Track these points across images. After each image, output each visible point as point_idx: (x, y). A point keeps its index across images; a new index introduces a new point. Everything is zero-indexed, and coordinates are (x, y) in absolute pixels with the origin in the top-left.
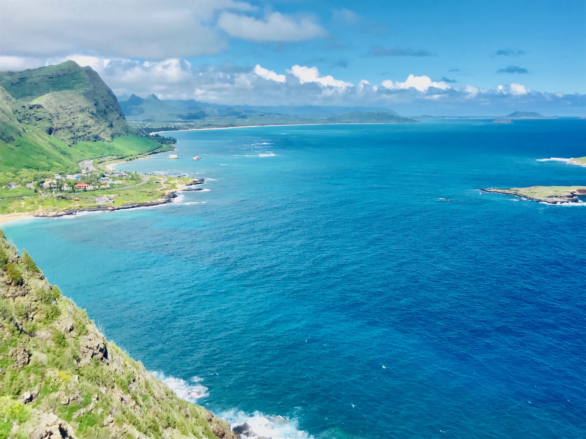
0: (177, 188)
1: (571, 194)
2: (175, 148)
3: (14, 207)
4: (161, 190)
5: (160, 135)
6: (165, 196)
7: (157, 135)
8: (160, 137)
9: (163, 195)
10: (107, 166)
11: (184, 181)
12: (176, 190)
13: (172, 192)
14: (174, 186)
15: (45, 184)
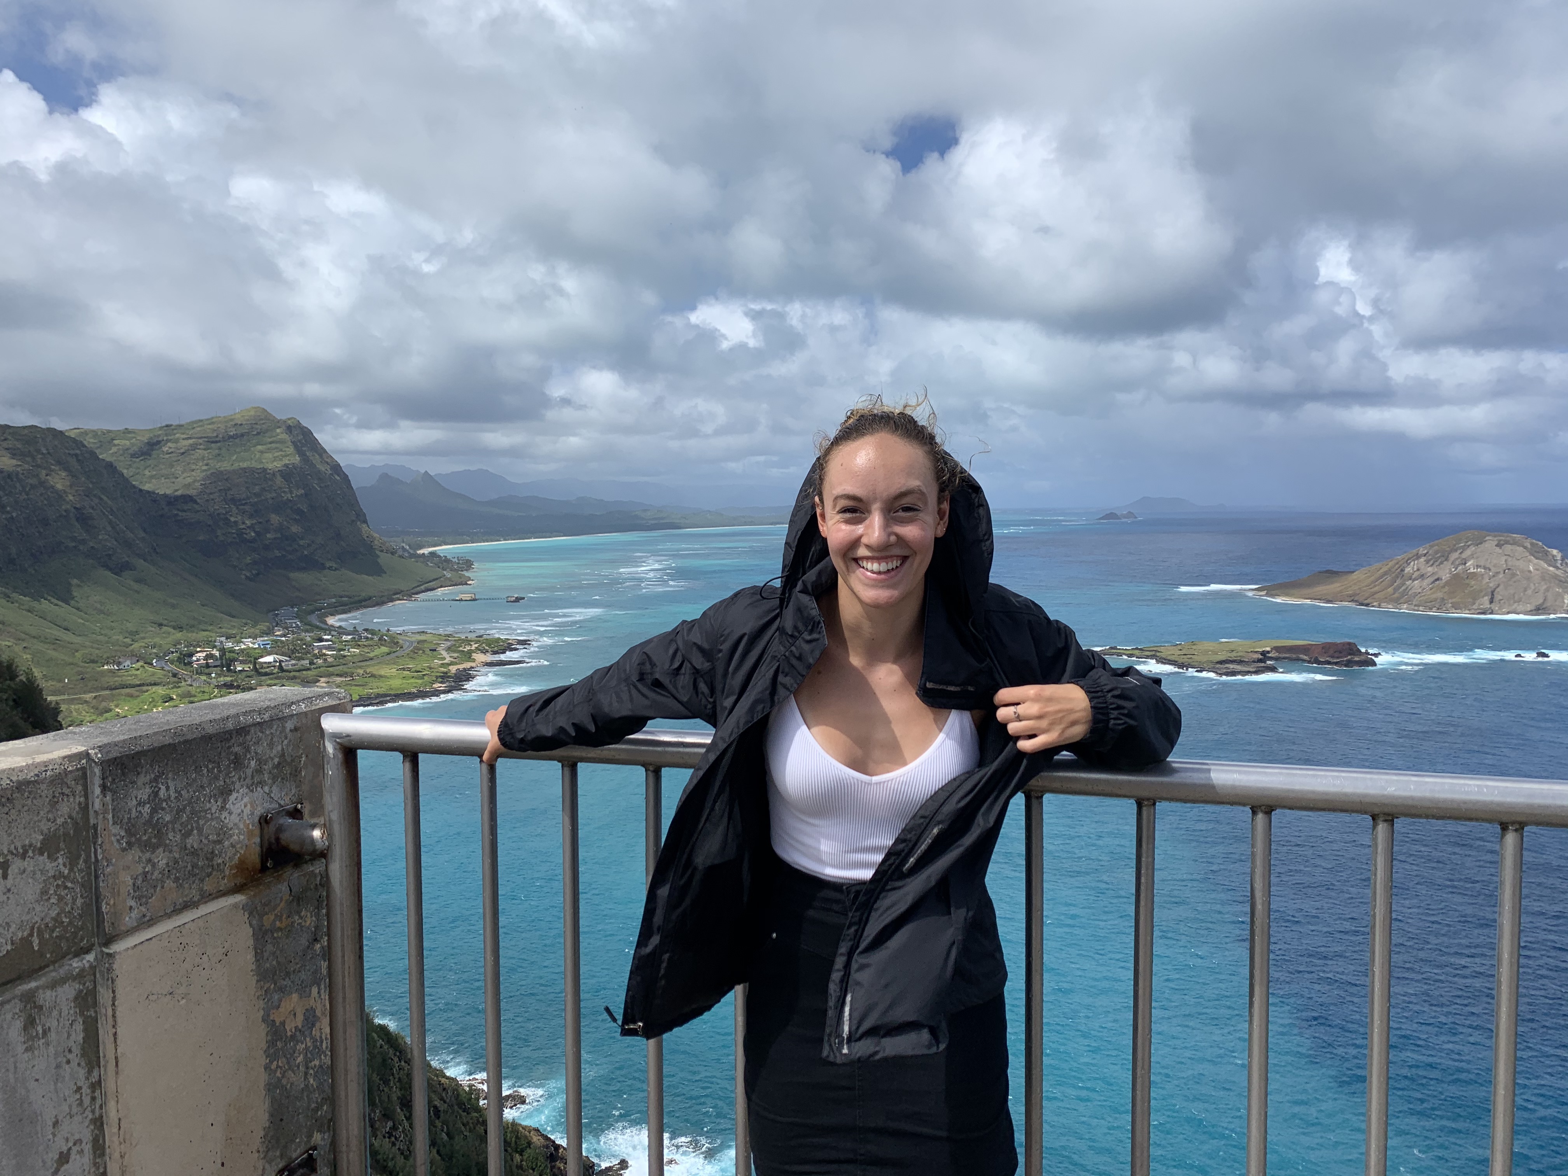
0: (474, 661)
1: (1261, 657)
3: (125, 708)
4: (443, 665)
5: (439, 553)
6: (449, 677)
7: (433, 554)
8: (439, 556)
9: (444, 677)
10: (327, 619)
11: (489, 645)
12: (473, 664)
13: (465, 669)
14: (468, 656)
15: (194, 658)
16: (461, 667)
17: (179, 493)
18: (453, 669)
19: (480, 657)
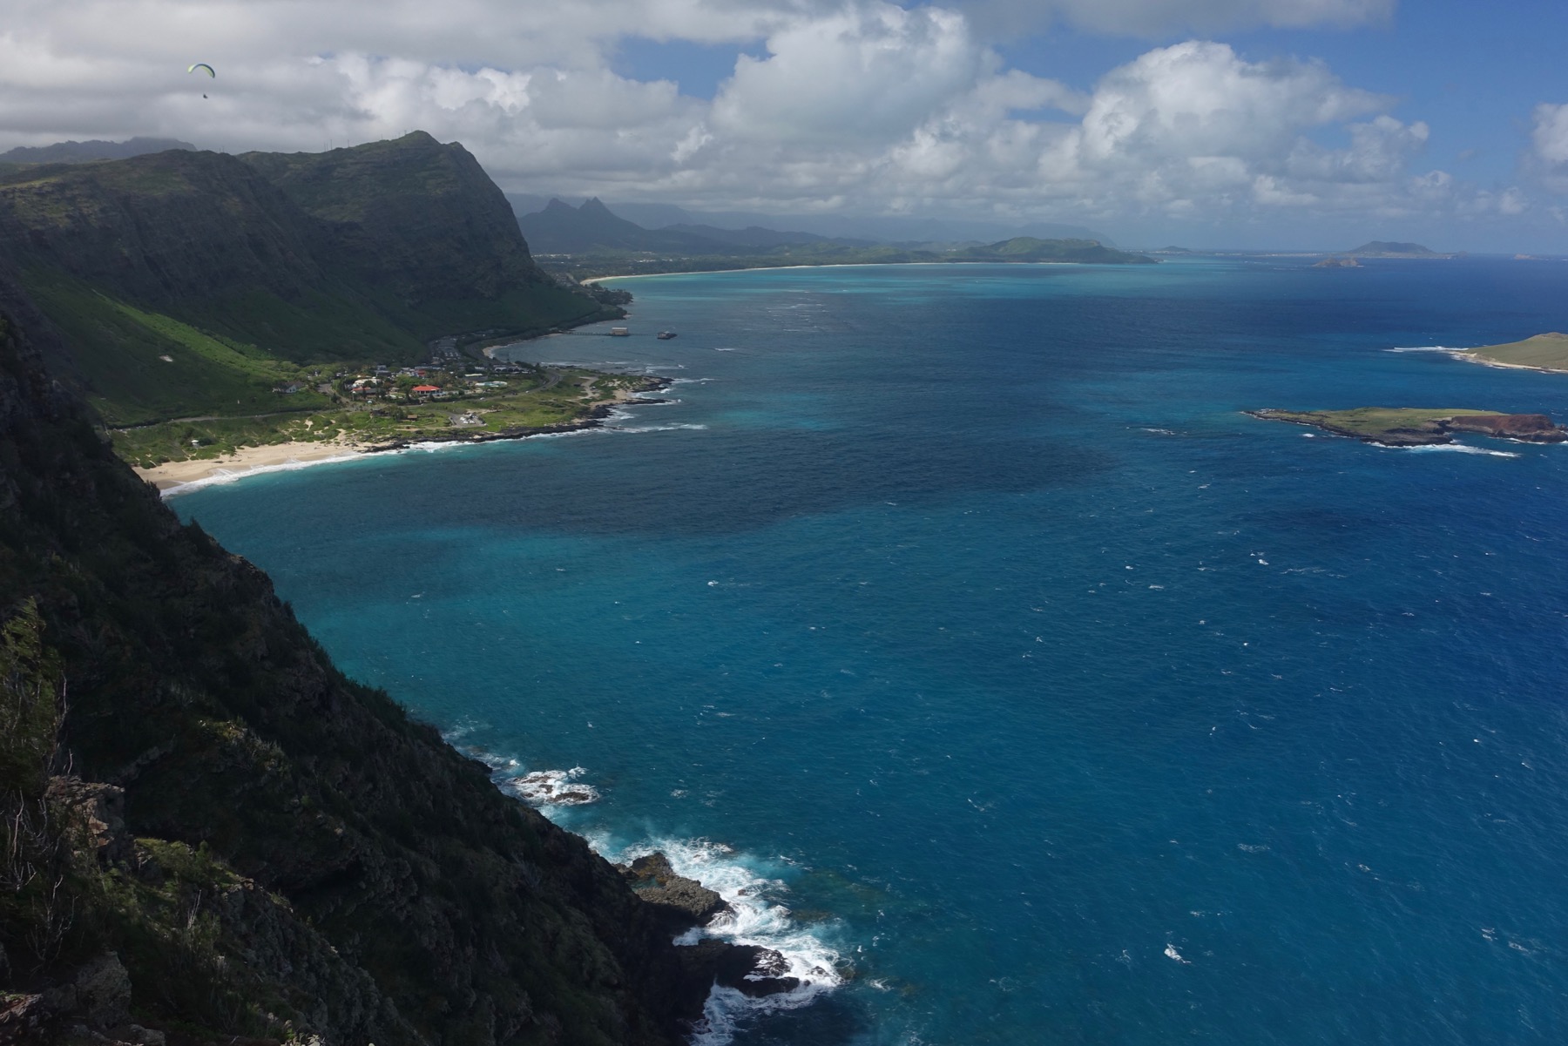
0: (614, 398)
1: (1438, 427)
2: (625, 313)
3: (291, 430)
4: (583, 401)
5: (601, 285)
6: (588, 413)
7: (595, 285)
8: (601, 288)
9: (584, 412)
10: (484, 350)
11: (631, 383)
12: (614, 402)
13: (604, 406)
14: (608, 393)
15: (354, 385)
16: (600, 403)
17: (345, 220)
18: (593, 405)
19: (620, 395)
